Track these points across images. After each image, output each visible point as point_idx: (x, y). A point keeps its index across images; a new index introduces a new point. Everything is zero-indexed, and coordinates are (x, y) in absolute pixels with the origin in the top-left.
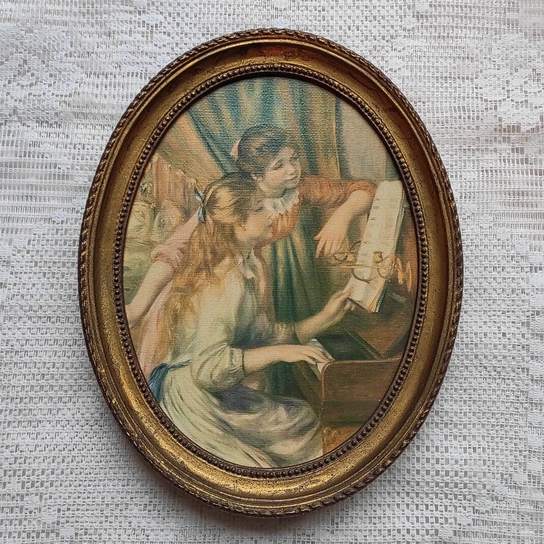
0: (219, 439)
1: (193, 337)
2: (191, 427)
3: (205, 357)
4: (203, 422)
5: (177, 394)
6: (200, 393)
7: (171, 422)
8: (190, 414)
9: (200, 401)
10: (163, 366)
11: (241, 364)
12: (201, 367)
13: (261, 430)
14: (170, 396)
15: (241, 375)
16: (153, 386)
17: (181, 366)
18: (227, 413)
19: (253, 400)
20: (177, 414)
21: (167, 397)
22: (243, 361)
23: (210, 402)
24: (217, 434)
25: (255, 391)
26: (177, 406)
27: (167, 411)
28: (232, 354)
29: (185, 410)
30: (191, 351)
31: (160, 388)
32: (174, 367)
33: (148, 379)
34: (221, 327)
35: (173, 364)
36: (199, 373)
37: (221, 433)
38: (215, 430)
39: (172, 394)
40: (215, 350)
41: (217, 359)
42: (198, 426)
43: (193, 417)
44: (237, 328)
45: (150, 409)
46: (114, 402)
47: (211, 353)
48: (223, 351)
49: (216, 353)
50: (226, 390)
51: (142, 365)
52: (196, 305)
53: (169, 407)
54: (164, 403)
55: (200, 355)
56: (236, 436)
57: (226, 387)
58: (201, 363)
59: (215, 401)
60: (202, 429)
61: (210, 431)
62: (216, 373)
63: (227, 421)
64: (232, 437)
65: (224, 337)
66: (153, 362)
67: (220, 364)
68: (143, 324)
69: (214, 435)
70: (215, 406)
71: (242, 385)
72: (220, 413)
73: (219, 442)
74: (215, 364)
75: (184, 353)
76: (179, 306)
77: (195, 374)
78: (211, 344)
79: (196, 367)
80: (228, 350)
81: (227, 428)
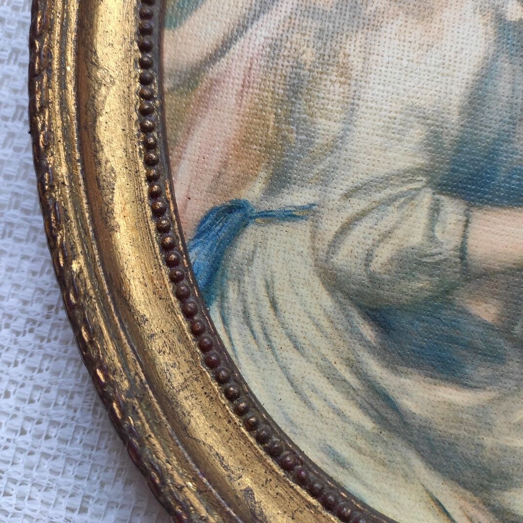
0: (361, 443)
1: (336, 145)
2: (287, 393)
3: (358, 204)
4: (322, 384)
5: (262, 292)
6: (327, 301)
7: (232, 367)
8: (290, 355)
9: (325, 323)
10: (236, 207)
11: (456, 241)
12: (345, 229)
13: (488, 441)
14: (242, 294)
15: (452, 275)
16: (198, 257)
17: (289, 216)
18: (396, 371)
19: (476, 350)
20: (254, 346)
21: (232, 294)
22: (465, 237)
23: (353, 331)
24: (359, 428)
25: (484, 324)
26: (256, 326)
27: (227, 332)
28: (435, 210)
29: (280, 340)
30: (325, 180)
31: (216, 267)
32: (268, 217)
33: (189, 232)
34: (417, 133)
35: (266, 206)
36: (335, 244)
37: (369, 424)
38: (355, 414)
39: (249, 288)
40: (388, 191)
41: (391, 216)
42: (308, 393)
43: (298, 365)
44: (461, 143)
45: (181, 317)
46: (75, 266)
47: (378, 196)
48: (411, 197)
49: (392, 200)
50: (402, 308)
51: (180, 193)
52: (356, 62)
53: (235, 322)
54: (222, 307)
55: (347, 196)
56: (413, 444)
57: (405, 299)
58: (345, 216)
59: (368, 331)
60: (317, 403)
61: (339, 413)
62: (384, 254)
63: (394, 394)
64: (399, 443)
65: (421, 160)
66: (212, 190)
67: (399, 233)
68: (203, 86)
69: (350, 429)
70: (367, 345)
71: (450, 302)
72: (375, 369)
73: (359, 450)
74: (383, 230)
75: (303, 183)
76: (309, 56)
77: (322, 246)
78: (382, 170)
79: (330, 226)
80: (426, 198)
81: (391, 416)
